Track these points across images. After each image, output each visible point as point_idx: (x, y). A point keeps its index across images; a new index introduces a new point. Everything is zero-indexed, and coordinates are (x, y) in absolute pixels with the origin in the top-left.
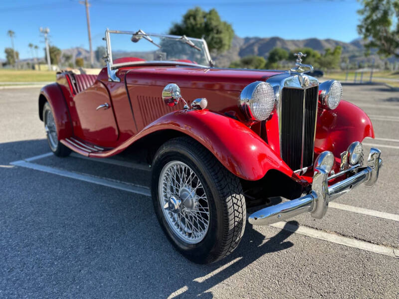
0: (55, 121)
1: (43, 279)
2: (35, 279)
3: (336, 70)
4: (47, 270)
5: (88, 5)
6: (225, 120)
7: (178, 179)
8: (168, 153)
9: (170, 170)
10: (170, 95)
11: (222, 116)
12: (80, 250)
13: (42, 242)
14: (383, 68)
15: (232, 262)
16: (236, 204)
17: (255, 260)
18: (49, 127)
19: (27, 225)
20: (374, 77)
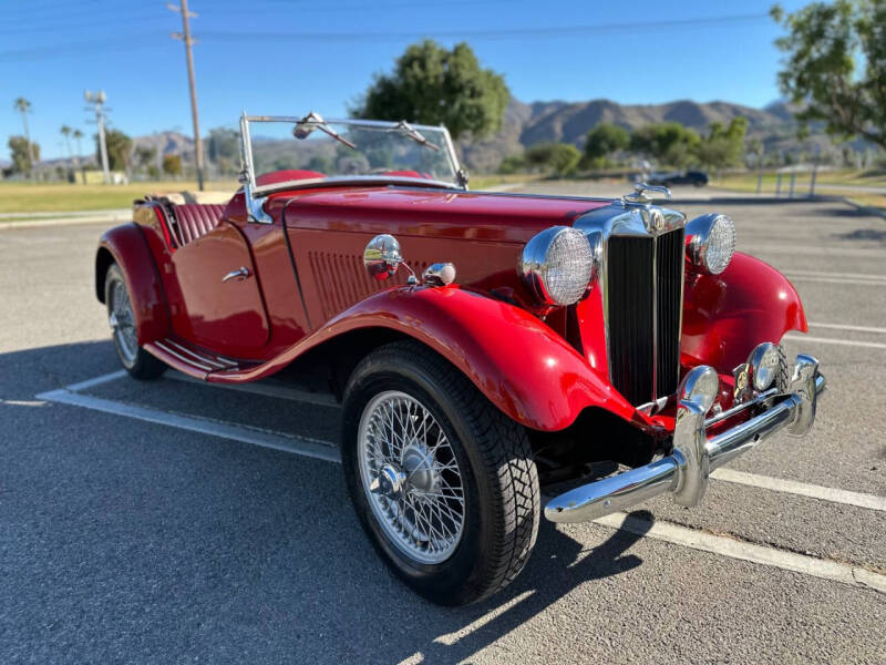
0: (132, 302)
1: (124, 643)
2: (107, 644)
3: (735, 170)
4: (130, 625)
5: (191, 42)
6: (492, 306)
7: (398, 428)
8: (377, 374)
9: (382, 408)
10: (379, 256)
11: (484, 298)
12: (198, 581)
13: (116, 567)
14: (839, 161)
15: (514, 602)
16: (519, 480)
17: (561, 596)
18: (119, 317)
19: (82, 531)
20: (820, 183)
